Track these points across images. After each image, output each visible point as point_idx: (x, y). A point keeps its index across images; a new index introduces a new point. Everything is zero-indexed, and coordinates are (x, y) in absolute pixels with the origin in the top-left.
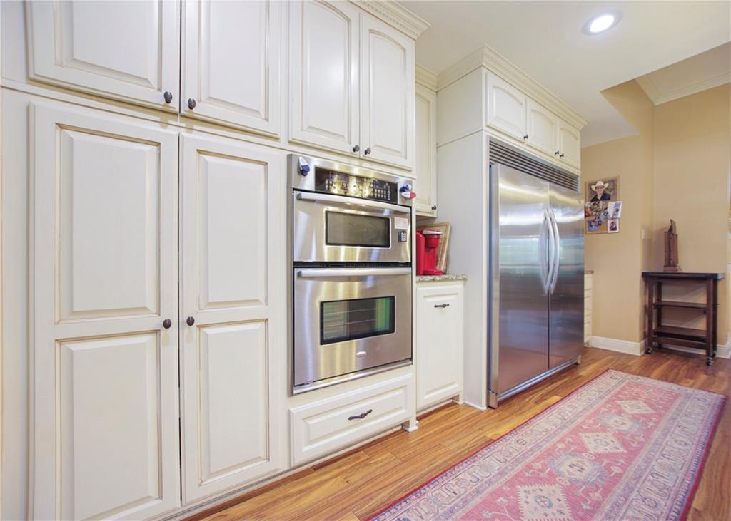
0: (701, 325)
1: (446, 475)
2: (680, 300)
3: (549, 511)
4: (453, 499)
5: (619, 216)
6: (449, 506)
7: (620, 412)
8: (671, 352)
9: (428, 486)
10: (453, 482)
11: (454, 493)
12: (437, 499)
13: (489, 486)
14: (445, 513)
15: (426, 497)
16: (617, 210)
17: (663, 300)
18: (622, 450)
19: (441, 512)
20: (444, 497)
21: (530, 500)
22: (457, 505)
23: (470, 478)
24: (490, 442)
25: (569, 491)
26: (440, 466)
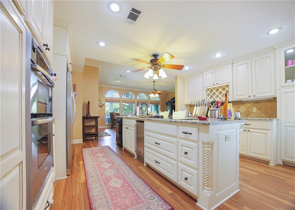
0: (93, 131)
1: (91, 199)
2: (88, 124)
3: (119, 183)
4: (103, 200)
5: (76, 98)
6: (105, 202)
7: (99, 157)
8: (88, 140)
9: (92, 205)
10: (95, 198)
11: (100, 199)
12: (99, 204)
13: (104, 190)
14: (107, 203)
15: (97, 207)
16: (76, 96)
17: (85, 125)
18: (111, 164)
19: (106, 205)
20: (100, 202)
21: (114, 184)
22: (105, 200)
23: (97, 193)
24: (86, 183)
25: (115, 177)
26: (84, 199)
